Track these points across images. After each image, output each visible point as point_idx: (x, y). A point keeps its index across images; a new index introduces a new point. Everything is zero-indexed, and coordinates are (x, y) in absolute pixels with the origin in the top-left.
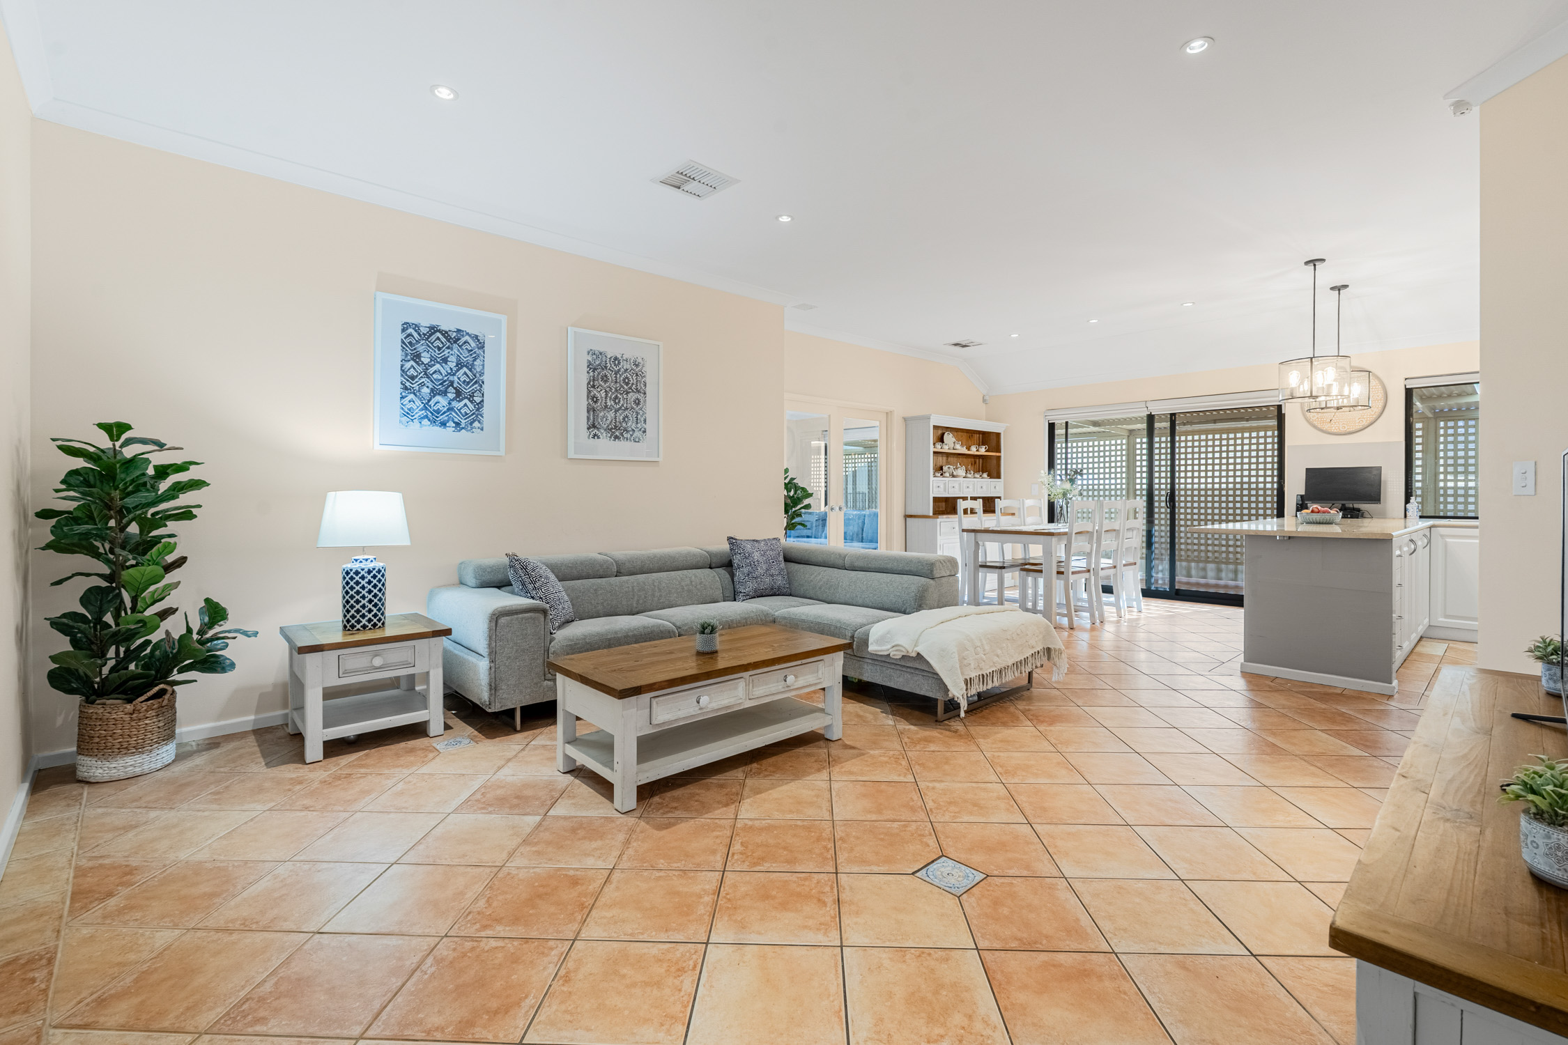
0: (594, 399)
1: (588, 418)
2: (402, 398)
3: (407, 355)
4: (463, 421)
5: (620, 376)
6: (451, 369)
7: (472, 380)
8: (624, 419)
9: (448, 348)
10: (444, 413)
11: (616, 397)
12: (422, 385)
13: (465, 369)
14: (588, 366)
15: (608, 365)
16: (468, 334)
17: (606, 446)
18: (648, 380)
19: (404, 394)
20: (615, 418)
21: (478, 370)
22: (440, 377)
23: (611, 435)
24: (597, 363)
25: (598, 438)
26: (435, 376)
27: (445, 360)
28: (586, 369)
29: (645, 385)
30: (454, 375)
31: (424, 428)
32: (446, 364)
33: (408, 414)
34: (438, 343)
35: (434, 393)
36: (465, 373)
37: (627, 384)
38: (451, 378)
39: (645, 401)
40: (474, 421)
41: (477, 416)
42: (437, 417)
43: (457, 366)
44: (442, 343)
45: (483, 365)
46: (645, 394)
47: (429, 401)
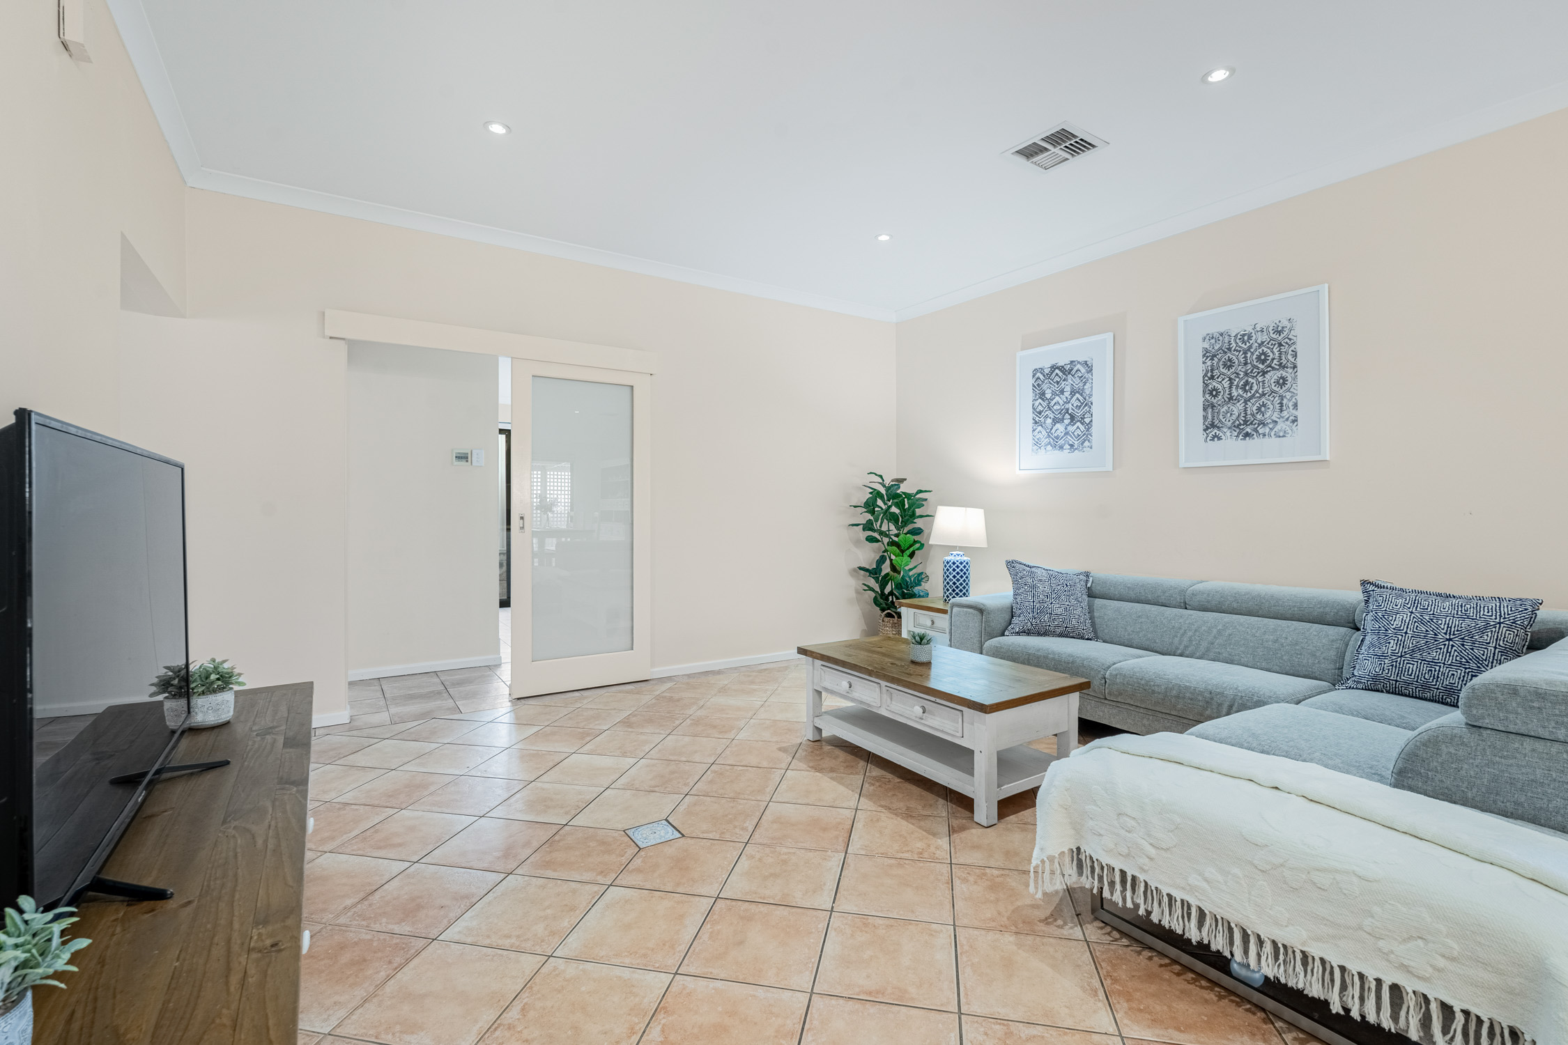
0: (1214, 393)
1: (1205, 418)
2: (1034, 431)
3: (1036, 395)
4: (1076, 443)
5: (1252, 353)
6: (1067, 398)
7: (1082, 404)
8: (1259, 409)
9: (1064, 380)
10: (1062, 438)
11: (1247, 383)
12: (1046, 417)
13: (1077, 395)
14: (1204, 356)
15: (1234, 345)
16: (1079, 362)
17: (1231, 448)
18: (1299, 348)
19: (1034, 427)
20: (1245, 410)
21: (1088, 393)
22: (1059, 407)
23: (1239, 434)
24: (1216, 348)
25: (1219, 439)
26: (1055, 407)
27: (1062, 392)
28: (1201, 359)
29: (1295, 356)
30: (1069, 402)
31: (1048, 453)
32: (1063, 394)
33: (1037, 443)
34: (1057, 379)
35: (1055, 421)
36: (1078, 399)
37: (1263, 362)
38: (1067, 406)
39: (1295, 378)
40: (1085, 441)
41: (1087, 437)
42: (1057, 442)
43: (1071, 394)
44: (1060, 377)
45: (1092, 387)
46: (1295, 367)
47: (1051, 429)
